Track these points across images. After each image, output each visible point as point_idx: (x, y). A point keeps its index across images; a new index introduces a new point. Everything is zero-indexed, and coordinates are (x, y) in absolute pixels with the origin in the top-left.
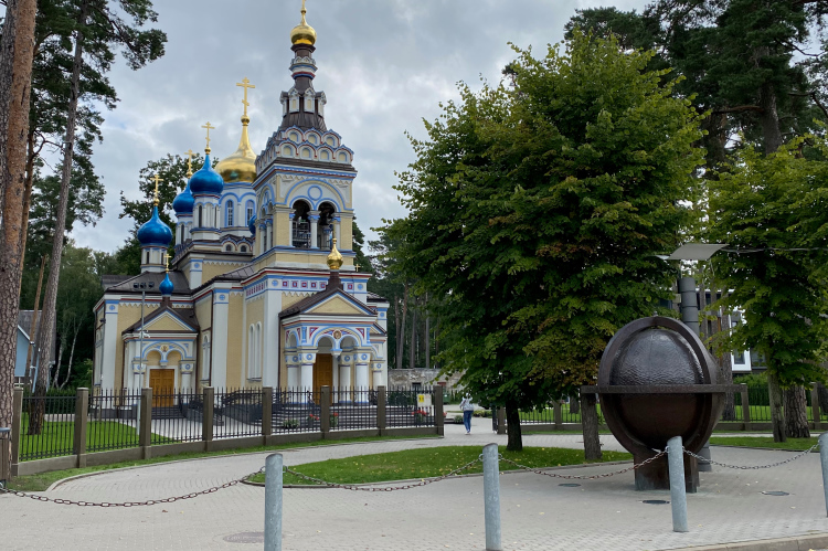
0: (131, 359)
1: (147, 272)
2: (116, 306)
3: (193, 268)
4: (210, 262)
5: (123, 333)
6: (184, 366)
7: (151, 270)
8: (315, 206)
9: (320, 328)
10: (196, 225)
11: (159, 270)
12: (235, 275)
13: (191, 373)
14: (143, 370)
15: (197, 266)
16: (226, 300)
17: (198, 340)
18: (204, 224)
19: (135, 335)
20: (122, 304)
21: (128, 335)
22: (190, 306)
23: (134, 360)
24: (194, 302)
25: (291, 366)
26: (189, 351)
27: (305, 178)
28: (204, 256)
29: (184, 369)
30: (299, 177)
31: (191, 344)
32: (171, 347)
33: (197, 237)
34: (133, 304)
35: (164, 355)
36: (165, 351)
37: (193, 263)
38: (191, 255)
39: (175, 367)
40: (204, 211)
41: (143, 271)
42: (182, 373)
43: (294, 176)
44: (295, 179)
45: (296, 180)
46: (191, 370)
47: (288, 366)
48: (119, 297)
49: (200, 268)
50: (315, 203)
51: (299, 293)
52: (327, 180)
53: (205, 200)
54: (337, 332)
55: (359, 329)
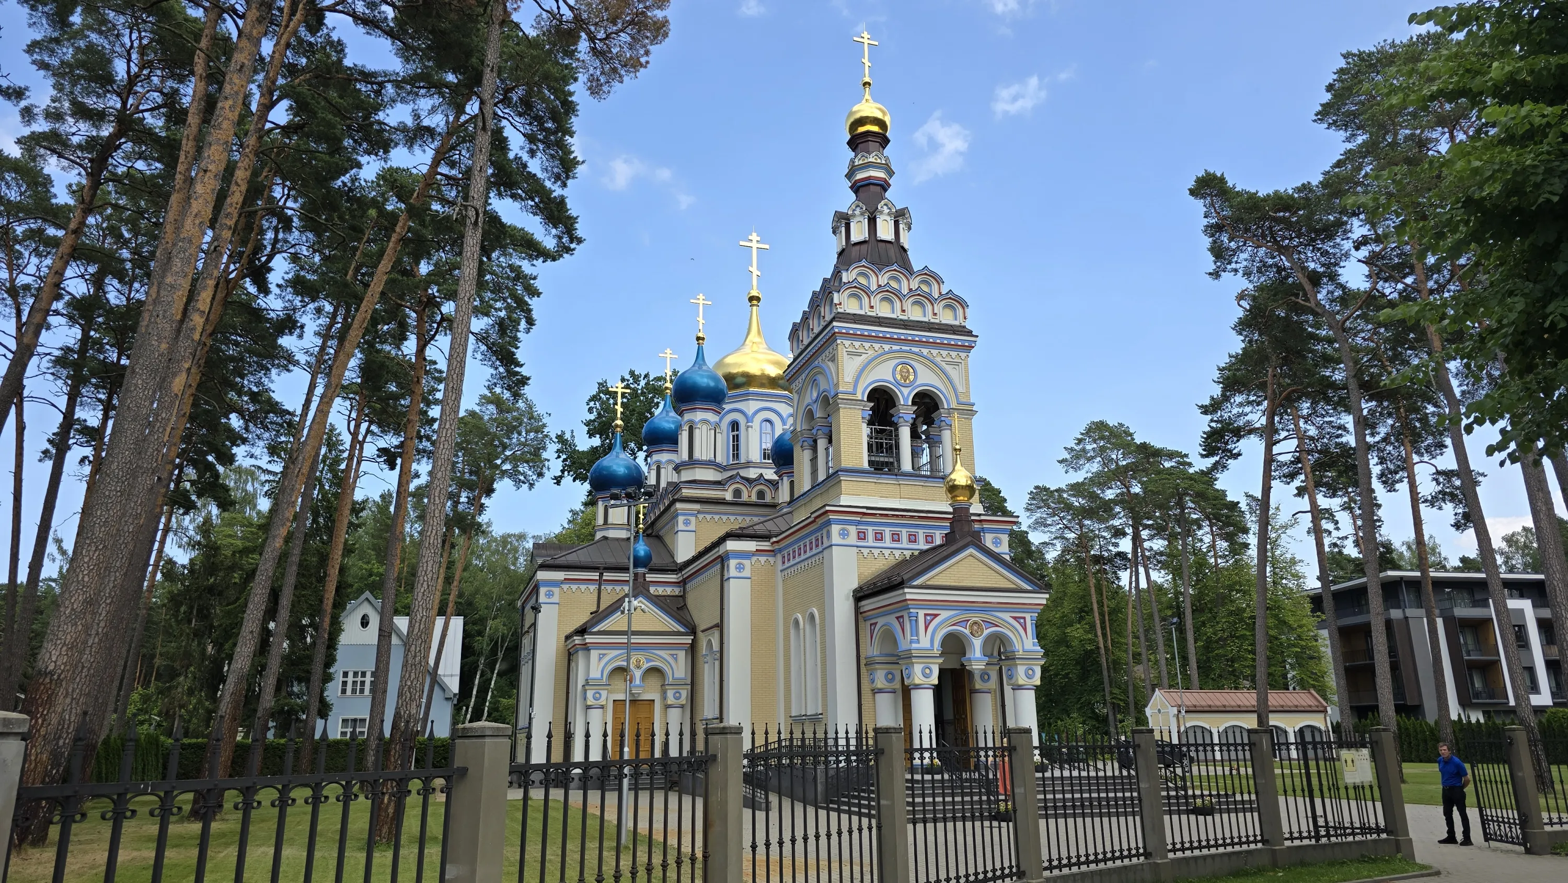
0: (581, 682)
1: (605, 538)
2: (556, 590)
3: (681, 526)
4: (708, 517)
5: (568, 638)
6: (670, 694)
7: (612, 534)
8: (905, 397)
9: (944, 614)
10: (685, 456)
11: (623, 534)
12: (760, 529)
13: (682, 706)
14: (602, 701)
15: (687, 523)
16: (747, 573)
17: (693, 649)
18: (697, 455)
19: (589, 639)
20: (565, 587)
21: (577, 640)
22: (677, 591)
23: (587, 682)
24: (683, 583)
25: (881, 691)
26: (678, 668)
27: (887, 347)
28: (697, 507)
29: (671, 700)
30: (877, 346)
31: (682, 655)
32: (648, 661)
33: (686, 475)
34: (583, 587)
35: (638, 674)
36: (638, 667)
37: (681, 519)
38: (679, 505)
39: (655, 695)
40: (697, 433)
41: (599, 535)
42: (668, 706)
43: (867, 345)
44: (870, 349)
45: (871, 352)
46: (683, 700)
47: (875, 692)
48: (560, 575)
49: (692, 527)
50: (906, 391)
51: (887, 552)
52: (925, 351)
53: (699, 416)
54: (975, 623)
55: (1015, 618)
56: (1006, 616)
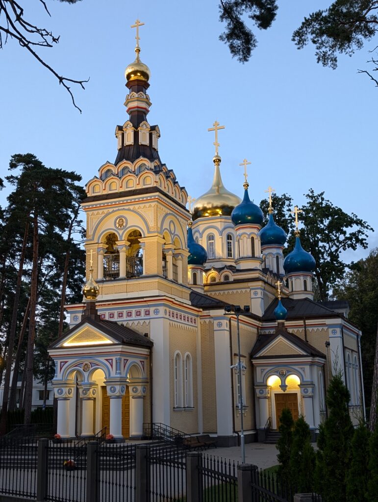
8: (120, 236)
30: (106, 211)
43: (101, 212)
44: (103, 214)
50: (121, 232)
52: (132, 207)
54: (86, 364)
55: (107, 360)
56: (102, 359)
